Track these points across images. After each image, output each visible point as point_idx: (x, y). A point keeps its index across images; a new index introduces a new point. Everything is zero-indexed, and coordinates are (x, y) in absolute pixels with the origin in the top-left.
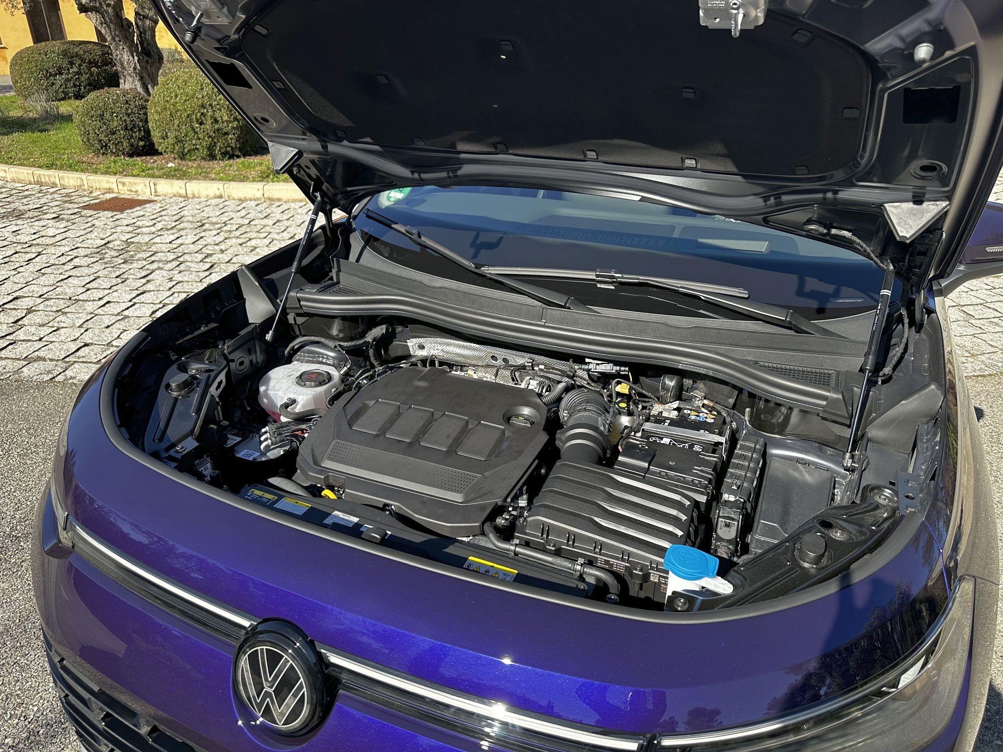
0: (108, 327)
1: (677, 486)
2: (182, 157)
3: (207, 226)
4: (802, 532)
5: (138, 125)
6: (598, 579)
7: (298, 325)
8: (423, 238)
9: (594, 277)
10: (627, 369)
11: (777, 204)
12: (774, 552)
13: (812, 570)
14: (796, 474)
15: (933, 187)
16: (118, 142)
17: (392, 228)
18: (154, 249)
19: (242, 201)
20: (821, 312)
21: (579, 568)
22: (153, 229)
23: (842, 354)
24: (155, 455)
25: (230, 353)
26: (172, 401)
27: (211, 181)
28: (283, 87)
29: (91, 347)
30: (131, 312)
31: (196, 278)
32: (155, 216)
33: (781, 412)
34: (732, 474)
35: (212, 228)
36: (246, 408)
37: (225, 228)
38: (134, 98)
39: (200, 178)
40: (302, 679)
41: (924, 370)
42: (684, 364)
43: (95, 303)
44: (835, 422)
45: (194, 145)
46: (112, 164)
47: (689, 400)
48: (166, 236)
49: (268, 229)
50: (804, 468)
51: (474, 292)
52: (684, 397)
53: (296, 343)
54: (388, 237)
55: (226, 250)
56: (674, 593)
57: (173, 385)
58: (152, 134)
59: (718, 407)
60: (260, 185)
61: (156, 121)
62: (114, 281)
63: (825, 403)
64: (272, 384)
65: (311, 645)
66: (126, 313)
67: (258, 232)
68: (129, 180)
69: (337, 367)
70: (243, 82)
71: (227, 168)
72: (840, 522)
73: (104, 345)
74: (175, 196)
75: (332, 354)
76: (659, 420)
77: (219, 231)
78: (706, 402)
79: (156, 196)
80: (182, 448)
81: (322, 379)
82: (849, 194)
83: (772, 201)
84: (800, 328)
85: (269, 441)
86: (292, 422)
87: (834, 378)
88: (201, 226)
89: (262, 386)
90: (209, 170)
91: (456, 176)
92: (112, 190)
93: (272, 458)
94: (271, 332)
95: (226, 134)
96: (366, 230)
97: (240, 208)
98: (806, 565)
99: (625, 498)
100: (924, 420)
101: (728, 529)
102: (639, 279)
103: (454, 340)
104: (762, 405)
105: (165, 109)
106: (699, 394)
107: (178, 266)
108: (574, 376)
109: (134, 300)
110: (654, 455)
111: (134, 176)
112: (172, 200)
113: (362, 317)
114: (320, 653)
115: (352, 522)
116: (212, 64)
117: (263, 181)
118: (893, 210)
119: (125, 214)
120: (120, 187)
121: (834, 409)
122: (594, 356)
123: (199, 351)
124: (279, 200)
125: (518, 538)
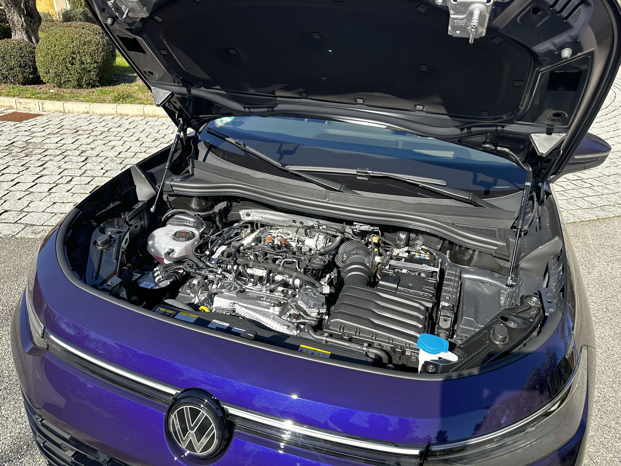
0: (19, 199)
1: (415, 298)
2: (60, 86)
3: (80, 132)
4: (492, 324)
5: (29, 64)
6: (376, 355)
7: (170, 202)
8: (247, 147)
9: (356, 173)
10: (378, 228)
11: (468, 133)
12: (478, 336)
13: (500, 346)
14: (479, 289)
15: (557, 125)
16: (15, 75)
17: (226, 140)
18: (46, 147)
19: (102, 115)
20: (487, 194)
21: (365, 349)
22: (43, 134)
23: (501, 219)
24: (95, 287)
25: (130, 220)
26: (99, 253)
27: (81, 102)
28: (167, 54)
29: (10, 213)
30: (35, 189)
31: (77, 167)
32: (44, 125)
33: (468, 252)
34: (445, 290)
35: (84, 133)
36: (139, 255)
37: (92, 134)
38: (25, 46)
39: (73, 100)
40: (213, 425)
41: (547, 228)
42: (413, 225)
43: (9, 183)
44: (500, 258)
45: (67, 78)
46: (12, 90)
47: (413, 246)
48: (53, 138)
49: (121, 134)
50: (484, 285)
51: (281, 181)
52: (410, 244)
53: (169, 213)
54: (223, 146)
55: (95, 148)
56: (426, 362)
57: (99, 243)
58: (39, 70)
59: (431, 250)
60: (114, 105)
61: (42, 62)
62: (21, 169)
63: (496, 248)
64: (156, 239)
65: (217, 402)
66: (31, 190)
67: (115, 136)
68: (24, 101)
69: (197, 228)
70: (140, 50)
71: (91, 94)
72: (512, 317)
73: (18, 211)
74: (56, 111)
75: (192, 220)
76: (398, 259)
77: (89, 135)
78: (423, 247)
79: (43, 111)
80: (111, 283)
81: (189, 236)
82: (511, 128)
83: (465, 131)
84: (476, 204)
85: (161, 276)
86: (172, 264)
87: (498, 232)
88: (76, 132)
89: (150, 241)
90: (78, 95)
91: (273, 111)
92: (13, 107)
93: (163, 287)
94: (154, 207)
95: (90, 71)
96: (208, 141)
97: (101, 120)
98: (497, 343)
99: (387, 306)
100: (552, 257)
101: (446, 322)
102: (383, 174)
103: (269, 210)
104: (457, 248)
105: (48, 54)
106: (419, 242)
107: (63, 158)
108: (344, 232)
109: (35, 181)
110: (400, 280)
111: (27, 98)
112: (54, 114)
113: (211, 197)
114: (223, 408)
115: (225, 326)
116: (120, 38)
117: (116, 103)
118: (536, 138)
119: (23, 123)
120: (18, 105)
121: (501, 251)
122: (359, 221)
123: (111, 220)
124: (127, 115)
125: (327, 332)
